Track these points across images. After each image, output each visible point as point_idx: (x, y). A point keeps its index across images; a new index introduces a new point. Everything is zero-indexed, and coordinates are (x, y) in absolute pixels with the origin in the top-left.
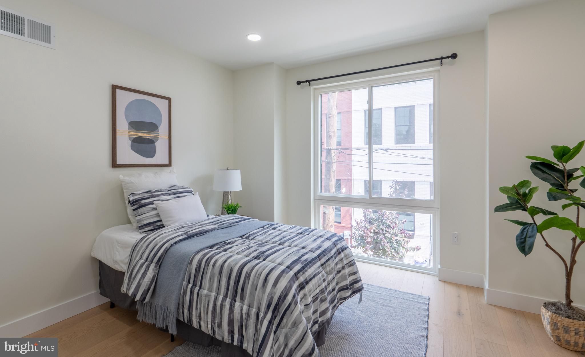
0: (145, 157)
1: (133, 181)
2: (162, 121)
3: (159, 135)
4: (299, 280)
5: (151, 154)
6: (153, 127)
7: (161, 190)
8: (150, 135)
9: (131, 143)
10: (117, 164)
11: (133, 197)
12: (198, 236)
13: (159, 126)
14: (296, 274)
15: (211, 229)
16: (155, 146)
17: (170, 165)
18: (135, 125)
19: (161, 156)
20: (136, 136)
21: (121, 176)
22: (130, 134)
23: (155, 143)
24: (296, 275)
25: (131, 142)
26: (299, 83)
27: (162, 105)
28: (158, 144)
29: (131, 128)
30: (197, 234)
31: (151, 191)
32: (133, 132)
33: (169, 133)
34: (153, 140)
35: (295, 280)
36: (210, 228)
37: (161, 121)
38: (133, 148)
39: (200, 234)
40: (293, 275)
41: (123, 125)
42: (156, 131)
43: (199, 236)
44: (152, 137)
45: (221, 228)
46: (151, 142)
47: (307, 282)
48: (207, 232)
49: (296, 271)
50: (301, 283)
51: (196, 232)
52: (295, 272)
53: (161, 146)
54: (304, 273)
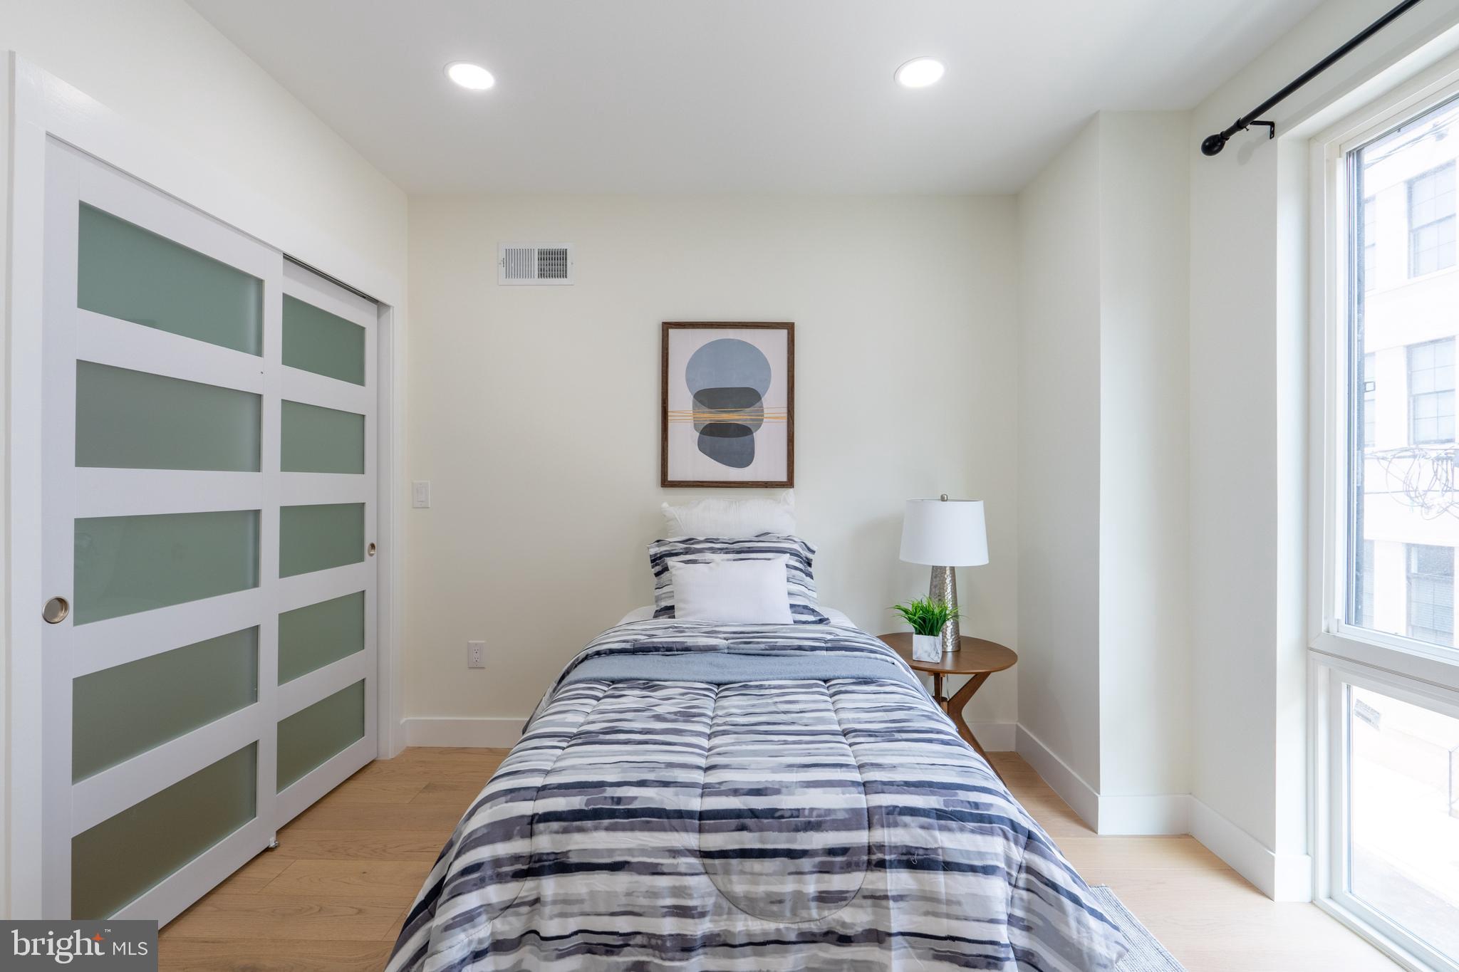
0: (729, 466)
1: (677, 517)
2: (769, 382)
3: (763, 416)
4: (535, 839)
5: (744, 458)
6: (749, 397)
7: (718, 539)
8: (741, 417)
9: (699, 437)
10: (669, 480)
11: (658, 548)
12: (660, 653)
13: (764, 395)
14: (537, 817)
15: (703, 646)
16: (753, 441)
17: (789, 483)
18: (706, 398)
19: (767, 463)
20: (711, 420)
21: (665, 505)
22: (696, 418)
23: (752, 433)
24: (535, 821)
25: (698, 434)
26: (1213, 145)
27: (771, 345)
28: (760, 437)
29: (699, 404)
30: (659, 648)
31: (693, 539)
32: (704, 413)
33: (788, 407)
34: (749, 426)
35: (515, 832)
36: (701, 644)
37: (767, 381)
38: (702, 447)
39: (667, 651)
40: (523, 817)
41: (682, 399)
42: (756, 405)
43: (663, 655)
44: (746, 420)
45: (737, 651)
46: (744, 431)
47: (561, 866)
48: (687, 649)
49: (541, 811)
50: (535, 855)
51: (661, 643)
52: (535, 812)
53: (768, 440)
54: (565, 831)
